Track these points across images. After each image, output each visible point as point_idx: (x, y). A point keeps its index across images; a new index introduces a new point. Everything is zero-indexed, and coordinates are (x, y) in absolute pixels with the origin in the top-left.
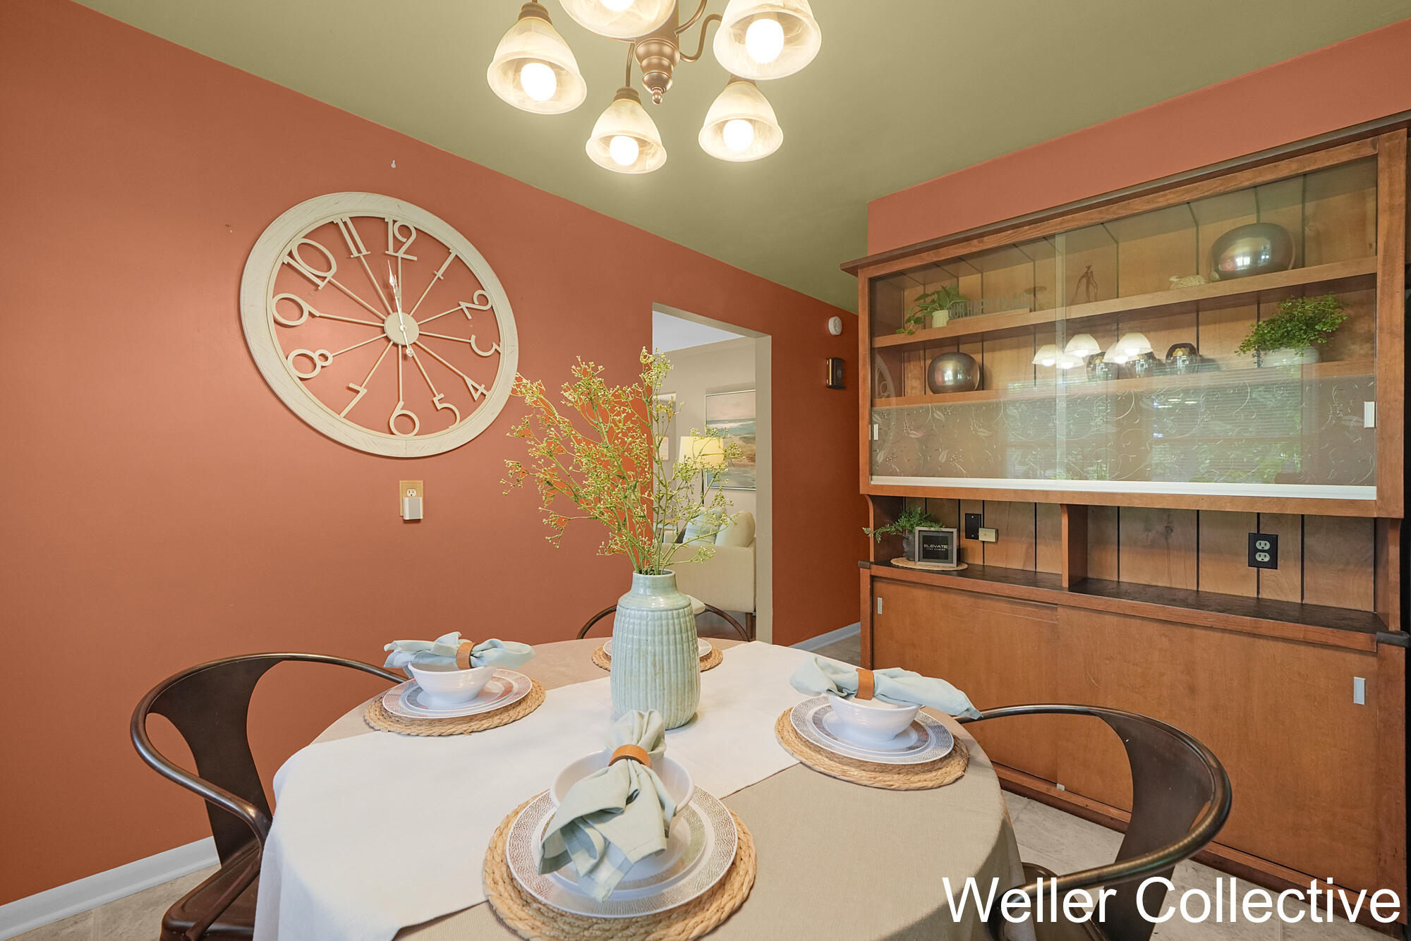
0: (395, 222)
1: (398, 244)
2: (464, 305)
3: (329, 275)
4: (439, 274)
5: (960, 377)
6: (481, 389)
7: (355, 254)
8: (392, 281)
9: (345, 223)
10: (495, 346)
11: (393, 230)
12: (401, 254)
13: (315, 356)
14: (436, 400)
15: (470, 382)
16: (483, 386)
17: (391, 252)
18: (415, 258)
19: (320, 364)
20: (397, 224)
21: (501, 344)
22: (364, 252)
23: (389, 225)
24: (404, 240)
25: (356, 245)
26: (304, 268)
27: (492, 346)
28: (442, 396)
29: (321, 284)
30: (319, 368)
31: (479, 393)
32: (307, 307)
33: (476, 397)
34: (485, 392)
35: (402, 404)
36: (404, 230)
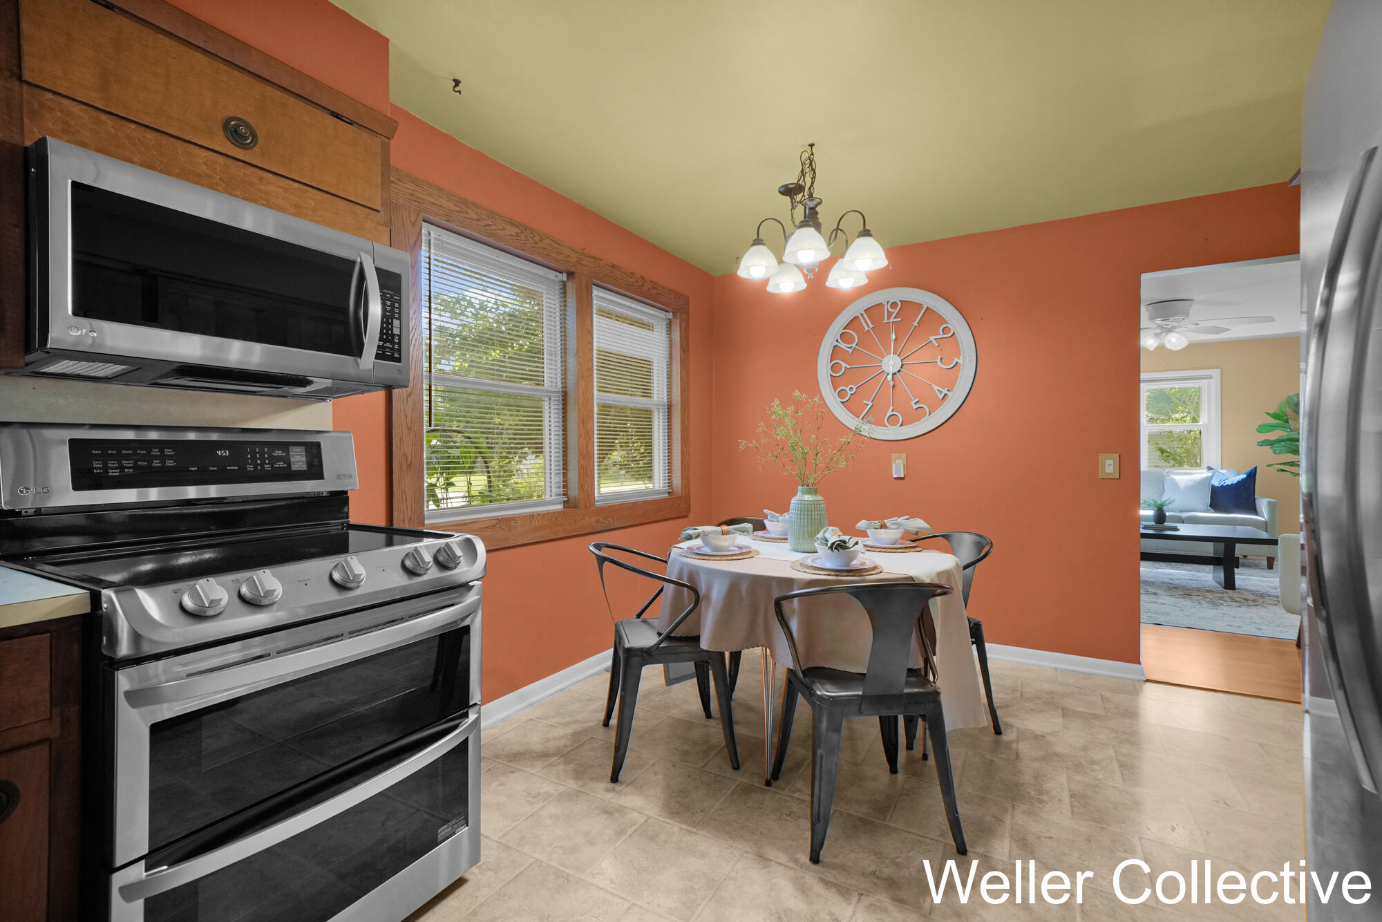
0: (888, 302)
1: (890, 314)
2: (932, 338)
3: (854, 345)
4: (916, 324)
6: (945, 392)
7: (867, 329)
9: (862, 314)
10: (956, 360)
11: (887, 307)
12: (892, 320)
13: (847, 389)
14: (913, 403)
15: (936, 388)
16: (946, 389)
17: (886, 321)
18: (900, 319)
19: (849, 393)
20: (890, 303)
21: (961, 357)
22: (871, 326)
23: (886, 306)
24: (893, 311)
25: (867, 325)
26: (843, 345)
27: (953, 360)
28: (917, 400)
29: (850, 351)
30: (849, 396)
31: (943, 394)
32: (844, 365)
33: (941, 397)
34: (947, 393)
35: (892, 408)
36: (894, 305)
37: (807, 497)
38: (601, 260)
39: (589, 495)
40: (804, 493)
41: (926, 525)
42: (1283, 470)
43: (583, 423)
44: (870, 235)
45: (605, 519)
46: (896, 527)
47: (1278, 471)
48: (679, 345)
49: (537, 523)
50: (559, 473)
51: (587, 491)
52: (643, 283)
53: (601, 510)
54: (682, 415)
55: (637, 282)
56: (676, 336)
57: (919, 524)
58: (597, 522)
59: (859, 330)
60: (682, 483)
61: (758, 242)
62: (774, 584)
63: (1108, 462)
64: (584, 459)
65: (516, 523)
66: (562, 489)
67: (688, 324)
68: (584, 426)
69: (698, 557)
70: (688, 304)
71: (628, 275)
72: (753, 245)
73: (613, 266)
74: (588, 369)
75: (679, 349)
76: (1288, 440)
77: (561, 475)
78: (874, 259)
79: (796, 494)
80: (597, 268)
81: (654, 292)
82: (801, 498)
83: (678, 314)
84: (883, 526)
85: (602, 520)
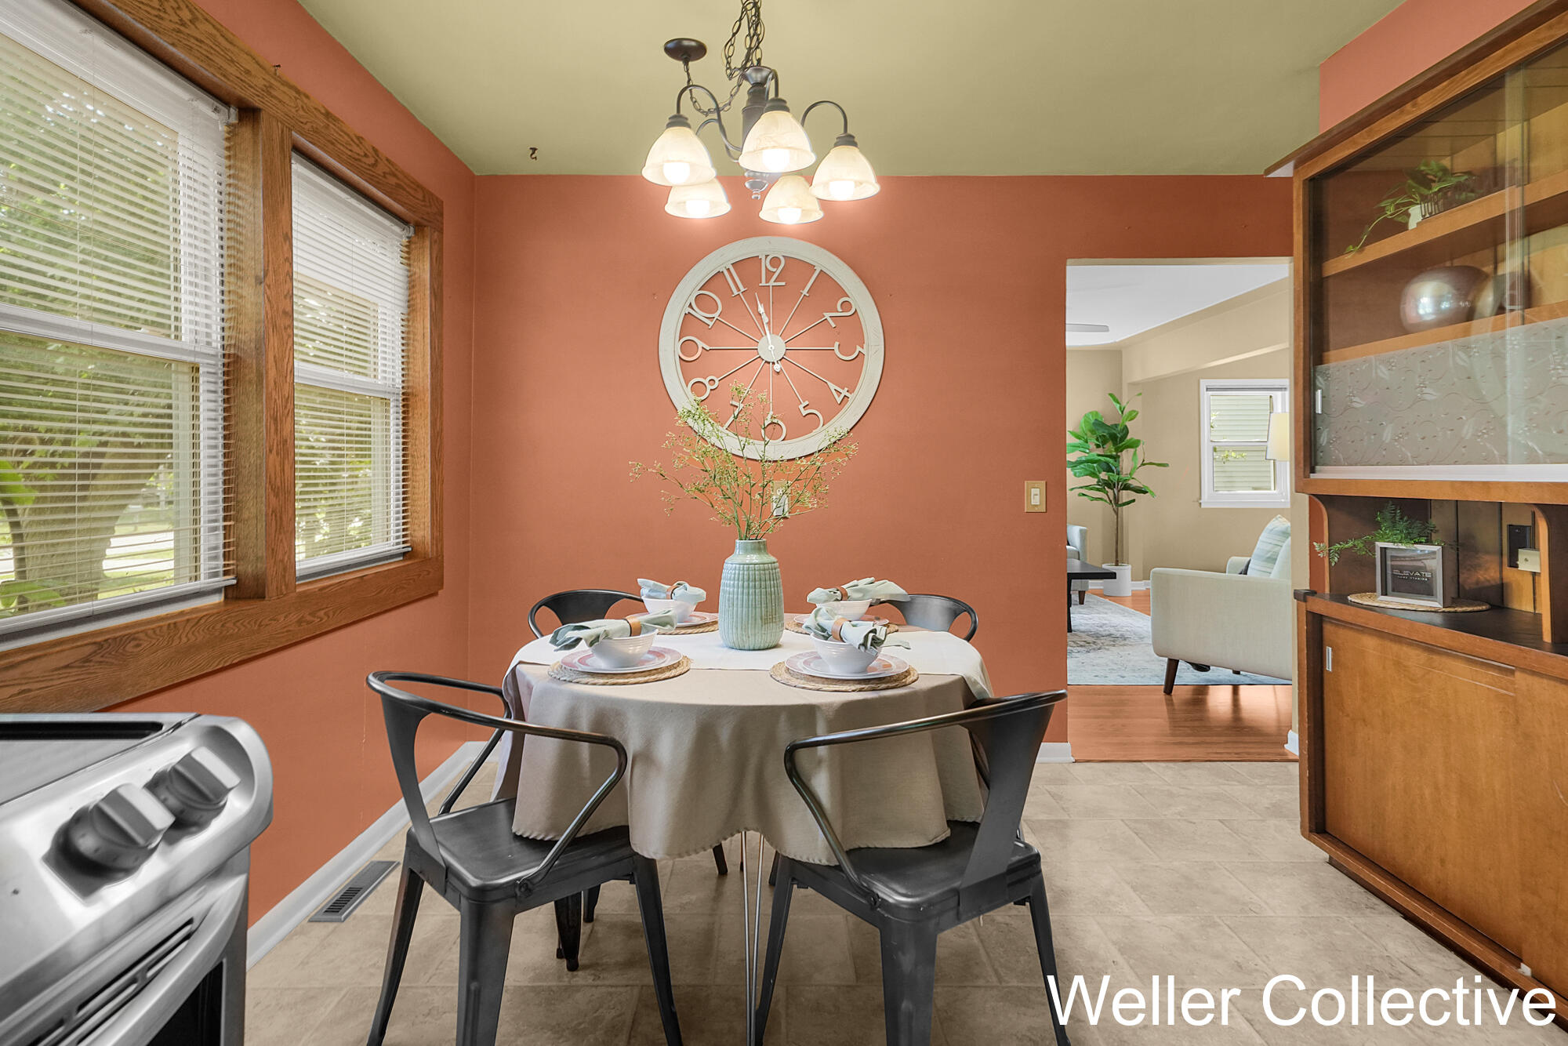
0: (767, 256)
1: (769, 274)
2: (827, 315)
3: (716, 315)
4: (805, 292)
5: (1445, 305)
6: (844, 392)
7: (736, 293)
8: (761, 309)
9: (728, 270)
10: (859, 349)
11: (766, 264)
12: (772, 283)
13: (706, 382)
14: (801, 407)
15: (833, 387)
16: (846, 389)
17: (763, 283)
18: (783, 284)
19: (709, 387)
20: (769, 258)
21: (865, 346)
22: (742, 289)
23: (763, 260)
24: (774, 270)
25: (737, 286)
26: (700, 314)
27: (856, 349)
28: (807, 403)
29: (711, 324)
30: (708, 391)
31: (842, 396)
32: (701, 344)
33: (839, 400)
34: (848, 394)
35: (771, 413)
36: (775, 261)
37: (755, 558)
38: (307, 97)
39: (285, 569)
40: (746, 551)
41: (902, 591)
42: (1084, 495)
43: (276, 420)
44: (855, 144)
45: (312, 614)
46: (859, 595)
47: (1079, 495)
48: (428, 286)
49: (184, 640)
50: (216, 529)
51: (282, 561)
52: (376, 161)
53: (305, 597)
54: (432, 414)
55: (366, 155)
56: (424, 270)
57: (890, 589)
58: (300, 622)
59: (725, 295)
60: (432, 534)
61: (678, 120)
62: (783, 718)
63: (1034, 491)
64: (277, 496)
65: (138, 646)
66: (221, 562)
67: (441, 250)
68: (276, 430)
69: (596, 681)
70: (442, 215)
71: (352, 140)
72: (669, 125)
73: (328, 115)
74: (285, 313)
75: (428, 292)
76: (1087, 461)
77: (221, 532)
78: (859, 183)
79: (731, 552)
80: (301, 112)
81: (393, 181)
82: (741, 560)
83: (427, 230)
84: (845, 596)
85: (309, 618)
